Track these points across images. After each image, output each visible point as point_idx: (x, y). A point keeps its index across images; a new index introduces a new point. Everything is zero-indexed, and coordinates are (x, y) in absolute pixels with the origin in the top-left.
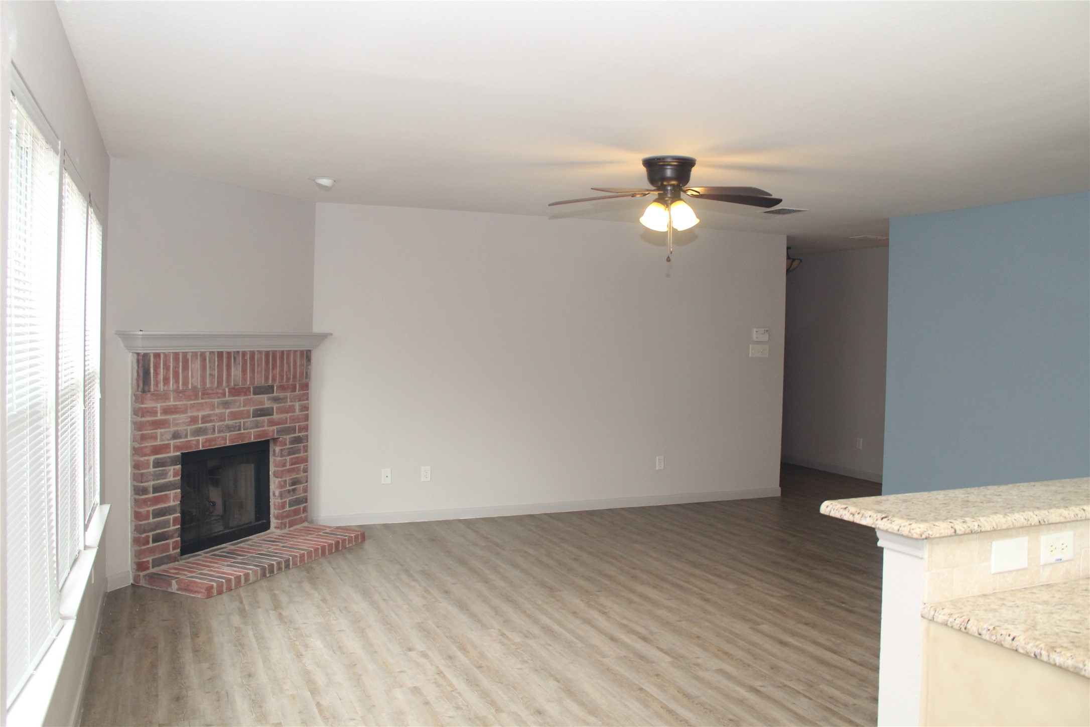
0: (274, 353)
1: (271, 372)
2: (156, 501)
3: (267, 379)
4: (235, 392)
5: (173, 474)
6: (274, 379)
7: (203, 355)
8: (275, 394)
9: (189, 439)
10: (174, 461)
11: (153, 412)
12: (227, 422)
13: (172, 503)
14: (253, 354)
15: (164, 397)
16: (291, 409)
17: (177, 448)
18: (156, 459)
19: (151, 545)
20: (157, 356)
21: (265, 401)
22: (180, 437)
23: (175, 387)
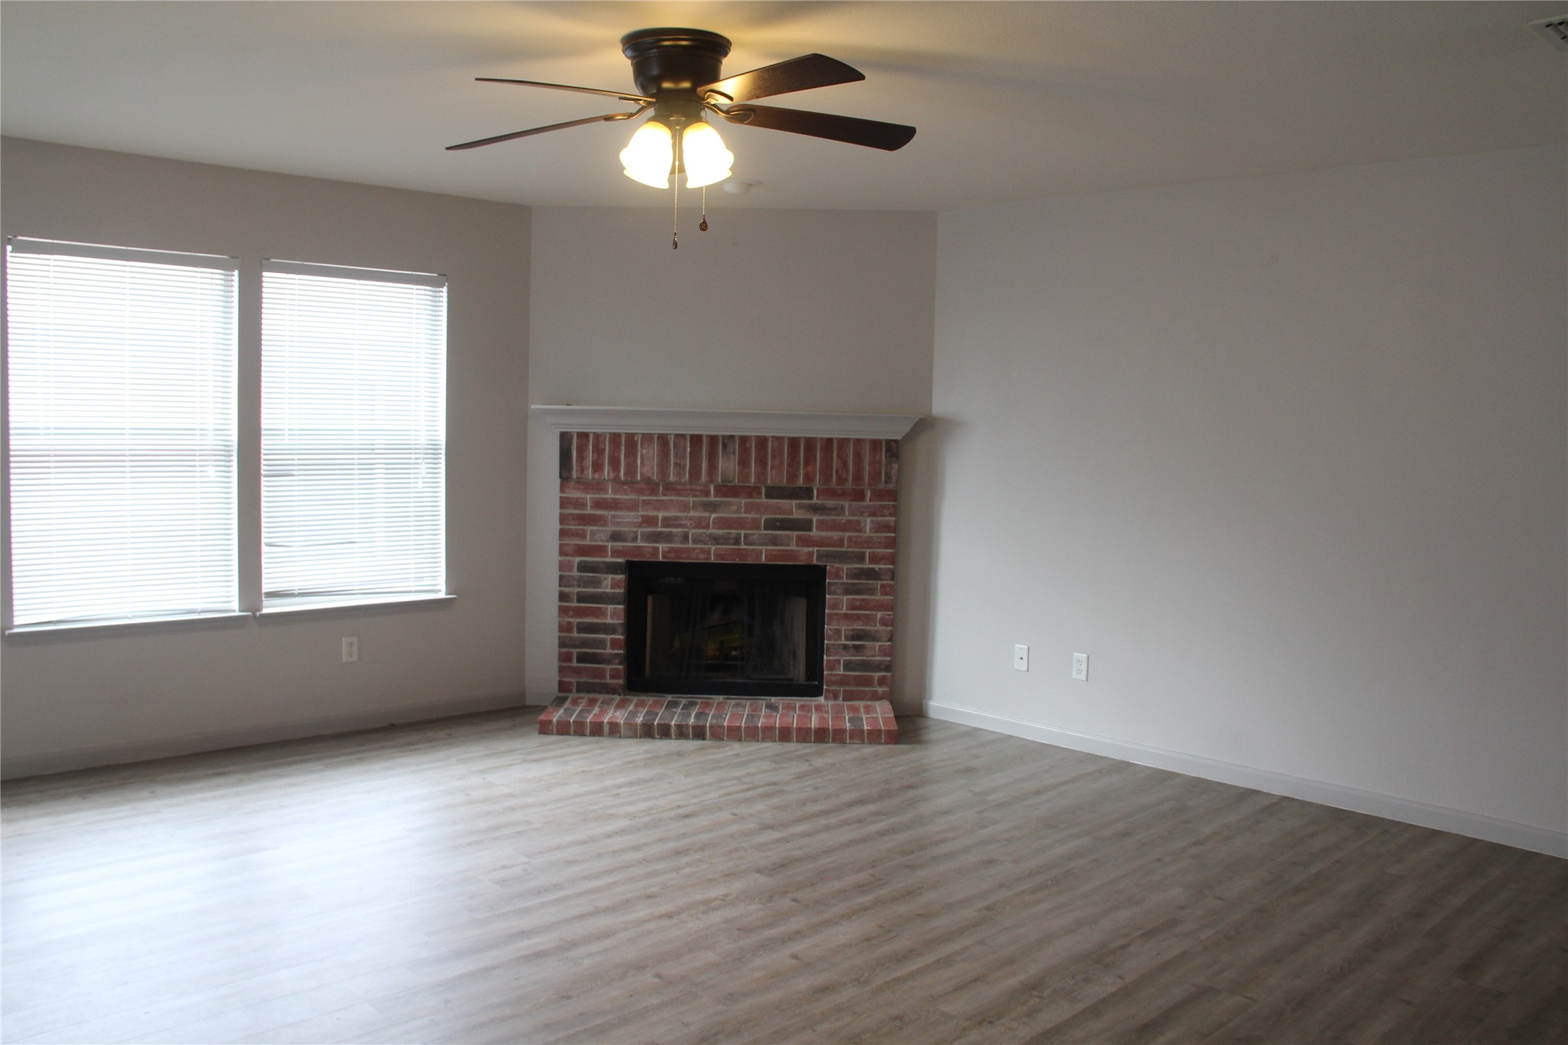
0: (810, 443)
1: (802, 467)
2: (580, 612)
3: (793, 476)
4: (727, 490)
5: (611, 584)
6: (809, 478)
7: (663, 439)
8: (815, 501)
9: (640, 544)
10: (612, 568)
11: (579, 504)
12: (711, 531)
13: (609, 621)
14: (762, 441)
15: (598, 486)
16: (856, 527)
17: (616, 553)
18: (582, 561)
19: (575, 664)
20: (583, 436)
21: (794, 510)
22: (624, 540)
23: (612, 475)
